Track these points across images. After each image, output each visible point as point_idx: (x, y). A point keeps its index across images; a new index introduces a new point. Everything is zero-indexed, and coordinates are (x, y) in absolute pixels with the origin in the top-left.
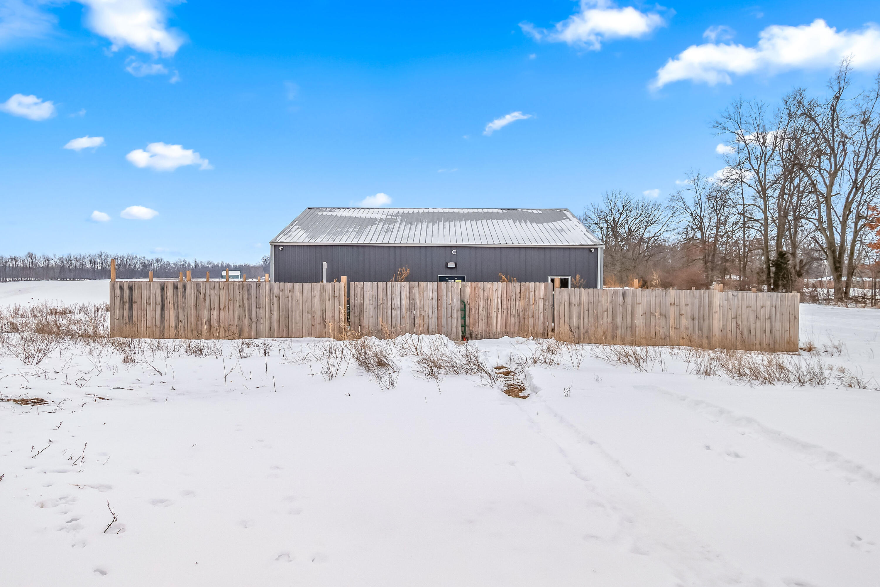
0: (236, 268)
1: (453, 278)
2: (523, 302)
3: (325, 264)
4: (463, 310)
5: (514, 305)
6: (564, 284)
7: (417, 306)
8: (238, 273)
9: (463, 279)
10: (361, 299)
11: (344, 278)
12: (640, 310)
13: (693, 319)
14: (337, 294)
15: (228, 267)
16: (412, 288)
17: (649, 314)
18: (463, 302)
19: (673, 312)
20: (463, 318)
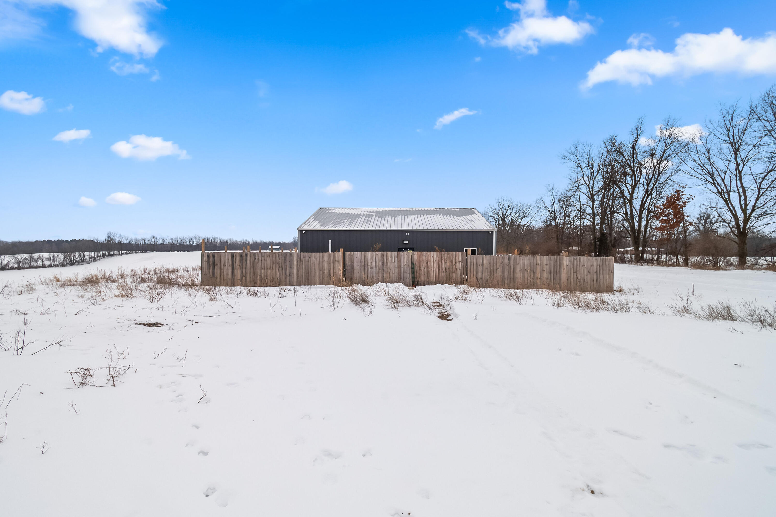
0: (277, 244)
1: (407, 250)
2: (448, 264)
3: (330, 241)
4: (413, 268)
5: (443, 265)
6: (473, 252)
7: (385, 266)
8: (278, 247)
9: (413, 250)
10: (352, 262)
11: (342, 250)
12: (518, 268)
13: (550, 273)
14: (337, 259)
15: (272, 244)
16: (382, 255)
17: (524, 270)
18: (413, 264)
19: (538, 269)
20: (413, 273)
